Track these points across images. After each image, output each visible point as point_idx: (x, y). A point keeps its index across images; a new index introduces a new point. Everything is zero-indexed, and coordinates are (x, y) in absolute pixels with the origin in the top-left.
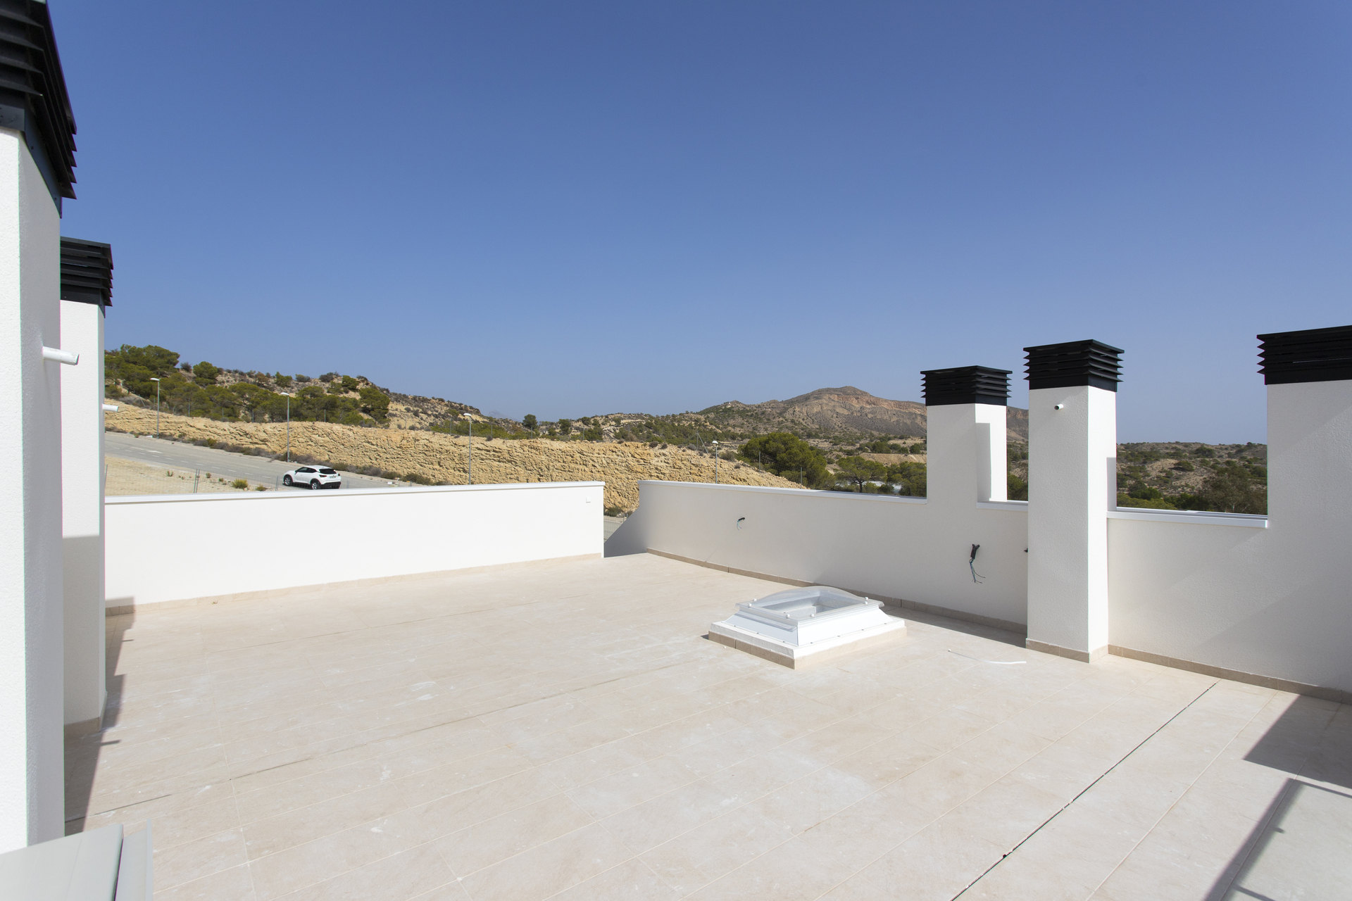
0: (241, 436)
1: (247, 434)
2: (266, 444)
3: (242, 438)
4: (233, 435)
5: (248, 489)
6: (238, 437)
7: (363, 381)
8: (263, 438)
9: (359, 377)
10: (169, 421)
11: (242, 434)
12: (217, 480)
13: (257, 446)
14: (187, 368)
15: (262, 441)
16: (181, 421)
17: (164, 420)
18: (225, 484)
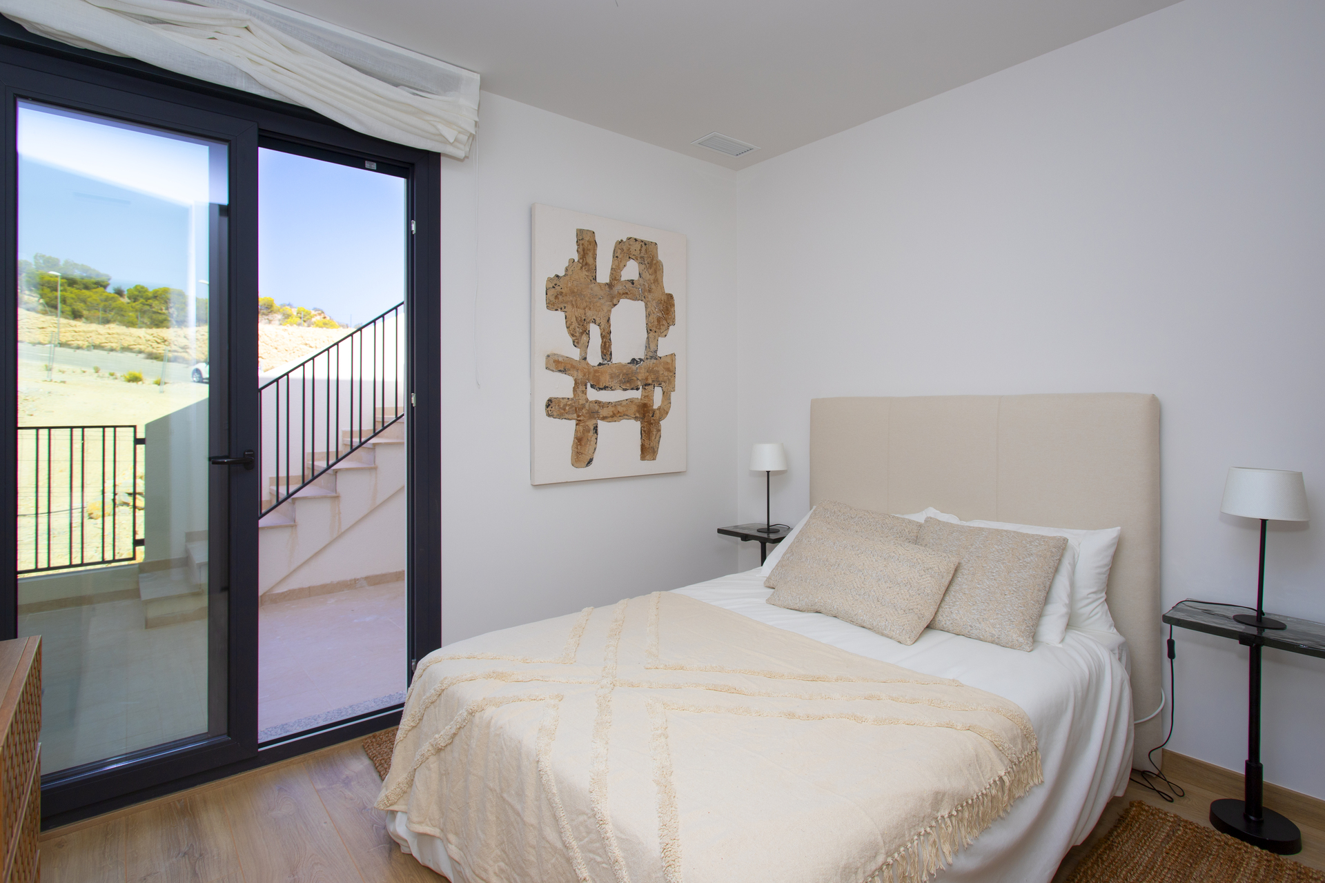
0: (158, 343)
1: (165, 341)
2: (187, 352)
3: (159, 345)
4: (149, 343)
5: (143, 383)
6: (155, 345)
7: (320, 314)
8: (183, 345)
9: (316, 309)
10: (77, 329)
11: (159, 341)
12: (107, 375)
13: (176, 354)
14: (119, 293)
15: (183, 348)
16: (91, 329)
17: (71, 329)
18: (116, 379)
